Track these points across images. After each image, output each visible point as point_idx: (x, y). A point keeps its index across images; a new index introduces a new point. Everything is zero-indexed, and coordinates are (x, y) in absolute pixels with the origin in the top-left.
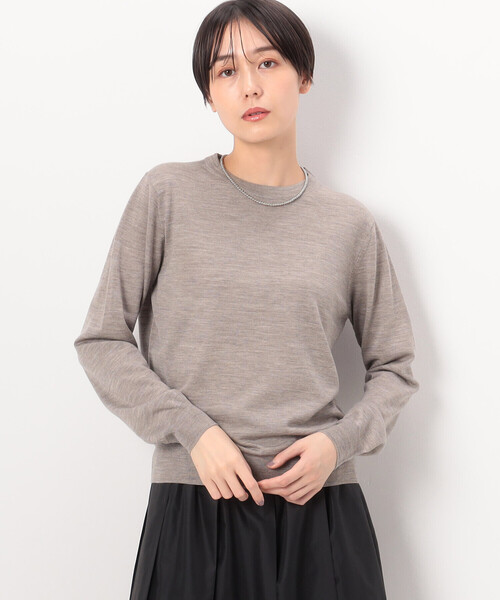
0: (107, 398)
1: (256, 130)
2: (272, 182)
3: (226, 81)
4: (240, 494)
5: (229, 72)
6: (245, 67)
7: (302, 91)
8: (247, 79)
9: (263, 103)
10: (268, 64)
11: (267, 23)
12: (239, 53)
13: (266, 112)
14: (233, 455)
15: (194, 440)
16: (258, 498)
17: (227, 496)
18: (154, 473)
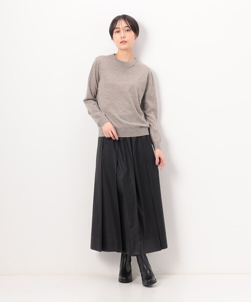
0: (89, 113)
1: (123, 46)
2: (126, 61)
3: (117, 34)
4: (112, 136)
5: (118, 32)
6: (122, 31)
7: (135, 39)
8: (122, 34)
9: (126, 40)
10: (127, 30)
11: (128, 21)
12: (121, 27)
13: (126, 42)
14: (111, 126)
15: (103, 124)
16: (117, 139)
17: (109, 137)
18: (99, 134)
